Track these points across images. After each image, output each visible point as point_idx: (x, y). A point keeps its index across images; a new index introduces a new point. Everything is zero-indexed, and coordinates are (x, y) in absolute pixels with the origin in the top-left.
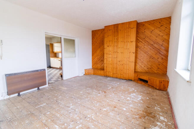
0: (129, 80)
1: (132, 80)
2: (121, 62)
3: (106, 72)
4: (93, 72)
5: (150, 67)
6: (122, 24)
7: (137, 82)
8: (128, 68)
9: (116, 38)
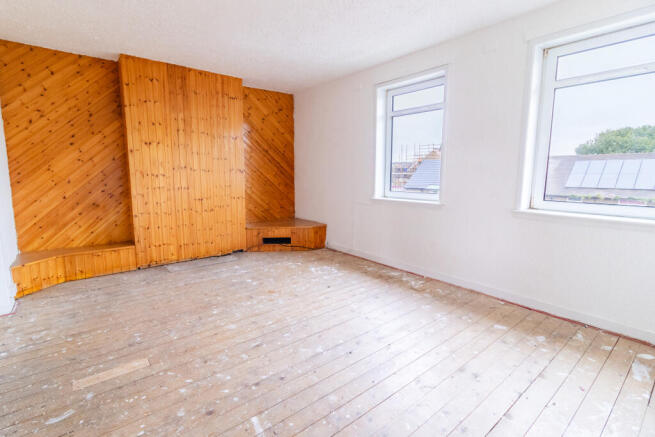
0: (234, 252)
1: (242, 251)
2: (205, 201)
3: (145, 251)
4: (60, 272)
5: (266, 207)
6: (201, 73)
7: (259, 251)
8: (229, 219)
9: (181, 116)
